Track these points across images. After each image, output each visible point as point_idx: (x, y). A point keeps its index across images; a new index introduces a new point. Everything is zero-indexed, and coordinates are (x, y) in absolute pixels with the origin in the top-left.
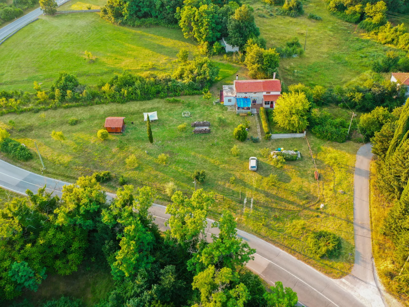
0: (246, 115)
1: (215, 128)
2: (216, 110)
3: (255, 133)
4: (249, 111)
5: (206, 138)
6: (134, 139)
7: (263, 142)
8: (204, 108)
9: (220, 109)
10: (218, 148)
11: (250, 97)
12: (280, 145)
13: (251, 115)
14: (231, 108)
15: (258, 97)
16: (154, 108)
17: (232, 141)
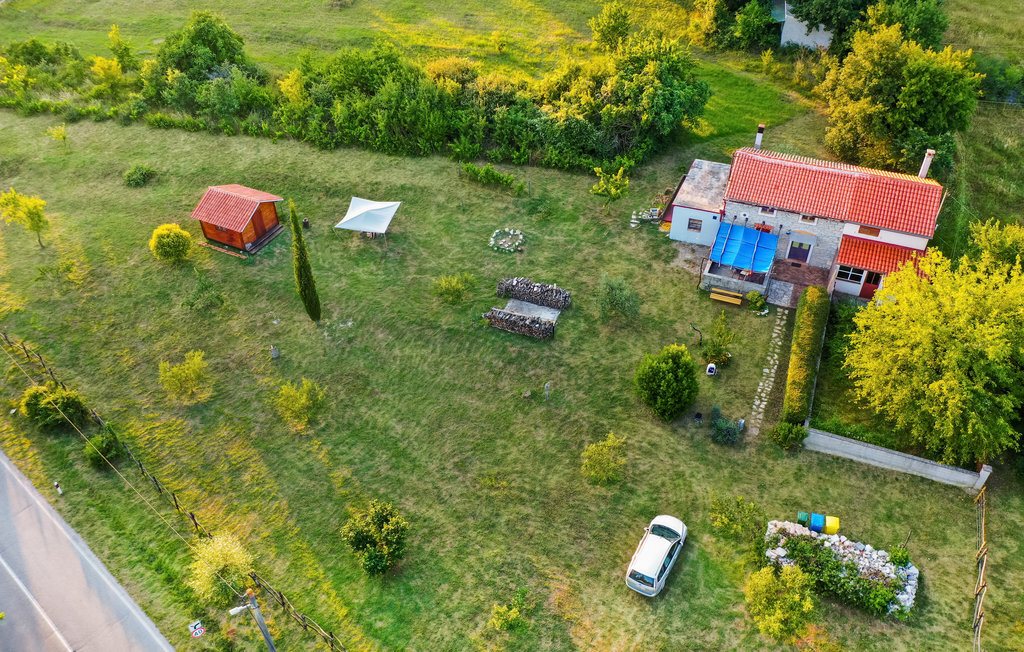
0: (738, 302)
1: (583, 326)
2: (629, 249)
3: (743, 395)
4: (755, 289)
5: (526, 357)
6: (272, 286)
7: (760, 449)
8: (585, 230)
9: (646, 249)
10: (548, 417)
11: (784, 230)
12: (834, 492)
13: (762, 308)
14: (689, 256)
15: (819, 241)
16: (410, 189)
17: (626, 404)
